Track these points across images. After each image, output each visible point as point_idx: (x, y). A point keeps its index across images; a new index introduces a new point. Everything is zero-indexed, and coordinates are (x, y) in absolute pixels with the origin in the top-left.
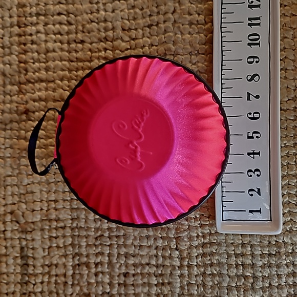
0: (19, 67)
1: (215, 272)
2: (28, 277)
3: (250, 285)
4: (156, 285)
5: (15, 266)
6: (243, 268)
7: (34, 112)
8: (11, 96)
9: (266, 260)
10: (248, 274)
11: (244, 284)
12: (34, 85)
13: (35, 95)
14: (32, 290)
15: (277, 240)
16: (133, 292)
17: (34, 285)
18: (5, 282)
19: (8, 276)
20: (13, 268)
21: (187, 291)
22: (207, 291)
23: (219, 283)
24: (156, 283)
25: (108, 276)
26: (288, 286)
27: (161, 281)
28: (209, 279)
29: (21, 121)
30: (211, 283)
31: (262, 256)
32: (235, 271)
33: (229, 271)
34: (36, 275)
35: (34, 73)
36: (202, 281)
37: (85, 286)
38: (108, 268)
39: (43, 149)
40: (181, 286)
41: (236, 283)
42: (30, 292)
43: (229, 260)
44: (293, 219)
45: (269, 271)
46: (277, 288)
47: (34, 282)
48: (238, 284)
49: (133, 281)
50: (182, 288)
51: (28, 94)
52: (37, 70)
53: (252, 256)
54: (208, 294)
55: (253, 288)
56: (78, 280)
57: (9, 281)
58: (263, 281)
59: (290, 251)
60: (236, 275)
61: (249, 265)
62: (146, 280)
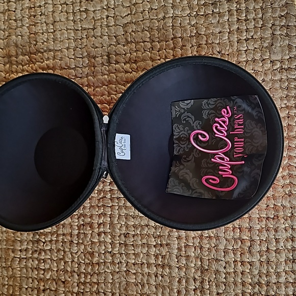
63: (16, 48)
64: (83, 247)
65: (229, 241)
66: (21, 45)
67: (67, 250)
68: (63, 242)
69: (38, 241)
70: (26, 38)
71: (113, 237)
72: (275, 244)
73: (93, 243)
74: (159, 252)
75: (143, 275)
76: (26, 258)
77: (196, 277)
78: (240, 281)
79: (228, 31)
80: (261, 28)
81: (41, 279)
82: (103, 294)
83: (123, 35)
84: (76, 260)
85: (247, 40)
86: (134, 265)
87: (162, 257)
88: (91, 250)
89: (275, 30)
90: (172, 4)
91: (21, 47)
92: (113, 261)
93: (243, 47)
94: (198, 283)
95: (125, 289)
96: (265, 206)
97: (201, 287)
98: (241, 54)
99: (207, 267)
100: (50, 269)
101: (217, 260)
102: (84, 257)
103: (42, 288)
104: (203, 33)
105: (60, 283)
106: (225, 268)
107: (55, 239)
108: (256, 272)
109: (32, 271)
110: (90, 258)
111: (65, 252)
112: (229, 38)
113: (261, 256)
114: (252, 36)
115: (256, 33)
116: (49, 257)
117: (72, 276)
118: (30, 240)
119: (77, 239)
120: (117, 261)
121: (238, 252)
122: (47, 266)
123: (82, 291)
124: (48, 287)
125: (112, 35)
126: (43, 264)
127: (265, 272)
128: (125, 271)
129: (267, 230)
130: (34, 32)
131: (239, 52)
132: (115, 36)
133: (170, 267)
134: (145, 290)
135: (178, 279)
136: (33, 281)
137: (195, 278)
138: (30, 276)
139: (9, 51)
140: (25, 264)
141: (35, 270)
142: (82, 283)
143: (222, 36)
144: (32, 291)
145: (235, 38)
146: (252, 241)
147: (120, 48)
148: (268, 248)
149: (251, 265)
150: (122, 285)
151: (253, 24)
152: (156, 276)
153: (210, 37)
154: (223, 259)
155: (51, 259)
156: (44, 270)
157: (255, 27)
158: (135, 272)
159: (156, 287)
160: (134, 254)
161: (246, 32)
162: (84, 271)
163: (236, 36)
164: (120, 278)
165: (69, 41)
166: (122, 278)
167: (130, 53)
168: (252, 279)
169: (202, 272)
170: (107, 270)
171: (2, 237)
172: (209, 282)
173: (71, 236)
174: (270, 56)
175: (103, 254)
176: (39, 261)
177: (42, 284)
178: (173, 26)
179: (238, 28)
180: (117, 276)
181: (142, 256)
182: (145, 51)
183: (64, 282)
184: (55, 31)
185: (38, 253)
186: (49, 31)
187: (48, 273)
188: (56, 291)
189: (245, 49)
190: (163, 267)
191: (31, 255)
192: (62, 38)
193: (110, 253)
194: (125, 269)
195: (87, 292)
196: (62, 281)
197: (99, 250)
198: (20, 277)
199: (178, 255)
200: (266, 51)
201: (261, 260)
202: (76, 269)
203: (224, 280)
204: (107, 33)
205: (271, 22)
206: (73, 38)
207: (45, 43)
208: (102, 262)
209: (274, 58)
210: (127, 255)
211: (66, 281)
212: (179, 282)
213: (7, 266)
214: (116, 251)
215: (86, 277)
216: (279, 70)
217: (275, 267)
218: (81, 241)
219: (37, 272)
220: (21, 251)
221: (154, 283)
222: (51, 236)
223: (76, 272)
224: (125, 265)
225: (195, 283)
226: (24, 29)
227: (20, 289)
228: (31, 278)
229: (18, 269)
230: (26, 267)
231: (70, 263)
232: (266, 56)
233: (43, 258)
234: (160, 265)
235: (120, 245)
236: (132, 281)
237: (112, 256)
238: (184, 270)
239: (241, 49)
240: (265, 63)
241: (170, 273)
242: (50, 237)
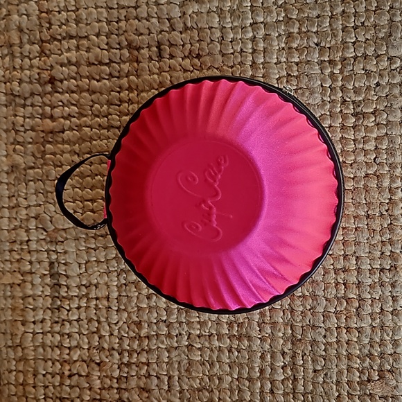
0: (39, 18)
1: (308, 294)
2: (61, 301)
3: (355, 310)
5: (43, 287)
6: (345, 287)
7: (61, 81)
8: (31, 60)
9: (376, 277)
10: (352, 296)
11: (345, 309)
12: (61, 43)
13: (62, 56)
14: (66, 318)
15: (393, 250)
16: (198, 320)
17: (68, 311)
18: (31, 307)
19: (34, 300)
20: (41, 289)
21: (269, 318)
22: (296, 318)
23: (312, 308)
28: (298, 302)
29: (46, 94)
30: (301, 309)
31: (372, 271)
32: (334, 292)
33: (326, 292)
34: (70, 299)
35: (60, 27)
36: (289, 305)
37: (134, 312)
39: (75, 132)
40: (261, 312)
41: (335, 308)
42: (63, 320)
43: (326, 276)
45: (380, 292)
46: (392, 314)
47: (68, 308)
48: (338, 309)
51: (52, 55)
52: (64, 22)
53: (358, 272)
54: (297, 322)
55: (358, 315)
56: (125, 305)
57: (36, 306)
58: (371, 305)
60: (336, 297)
61: (353, 283)
63: (19, 33)
64: (126, 315)
65: (330, 301)
66: (28, 29)
67: (103, 319)
68: (97, 308)
69: (59, 309)
70: (34, 18)
72: (391, 304)
73: (139, 309)
74: (233, 319)
75: (212, 350)
76: (42, 333)
77: (286, 350)
78: (345, 354)
79: (330, 14)
80: (374, 11)
81: (65, 361)
82: (156, 378)
83: (180, 17)
84: (116, 333)
85: (355, 28)
86: (199, 337)
87: (238, 326)
88: (137, 319)
89: (394, 15)
91: (28, 32)
92: (169, 333)
93: (351, 38)
94: (288, 359)
95: (187, 370)
96: (379, 253)
97: (291, 363)
98: (348, 48)
99: (300, 337)
100: (78, 347)
101: (314, 327)
102: (127, 329)
103: (67, 373)
104: (295, 17)
105: (93, 365)
106: (325, 337)
107: (85, 305)
108: (366, 341)
109: (53, 350)
110: (136, 330)
111: (99, 322)
112: (330, 25)
113: (373, 320)
114: (363, 23)
115: (368, 18)
116: (77, 331)
117: (111, 355)
118: (48, 308)
119: (117, 305)
120: (174, 333)
121: (343, 315)
122: (74, 343)
123: (125, 375)
124: (75, 372)
125: (164, 17)
126: (68, 340)
127: (378, 340)
128: (187, 346)
129: (382, 285)
130: (46, 10)
131: (345, 45)
132: (167, 19)
133: (249, 338)
134: (215, 370)
135: (260, 354)
136: (53, 364)
137: (284, 352)
138: (49, 357)
139: (9, 37)
140: (41, 341)
141: (56, 349)
142: (125, 364)
143: (322, 22)
144: (52, 377)
145: (339, 25)
146: (361, 299)
147: (176, 35)
148: (382, 309)
149: (359, 332)
150: (182, 365)
151: (364, 5)
152: (230, 351)
153: (304, 23)
154: (322, 325)
155: (80, 333)
156: (69, 348)
157: (367, 10)
158: (200, 346)
159: (229, 366)
160: (199, 322)
161: (355, 16)
162: (128, 348)
163: (341, 23)
164: (179, 355)
165: (100, 24)
166: (183, 355)
167: (191, 43)
168: (360, 350)
169: (293, 344)
170: (161, 346)
171: (5, 305)
172: (303, 356)
173: (108, 301)
174: (387, 51)
175: (155, 323)
176: (62, 335)
177: (68, 367)
178: (252, 6)
179: (343, 11)
180: (174, 353)
181: (210, 325)
182: (212, 40)
183: (98, 364)
184: (78, 10)
185: (60, 325)
186: (69, 9)
187: (75, 353)
188: (87, 376)
189: (352, 41)
190: (240, 338)
191: (50, 329)
192: (89, 19)
193: (165, 322)
194: (187, 343)
195: (133, 376)
196: (96, 363)
197: (149, 318)
198: (34, 359)
199: (260, 322)
200: (382, 44)
201: (374, 324)
202: (116, 346)
203: (324, 353)
204: (156, 13)
205: (389, 4)
206: (105, 20)
207: (64, 27)
208: (153, 335)
209: (392, 53)
210: (189, 323)
211: (102, 362)
212: (262, 357)
213: (15, 345)
214: (173, 319)
215: (130, 356)
216: (398, 70)
217: (391, 334)
218: (123, 307)
219: (59, 352)
220: (34, 323)
221: (228, 361)
222: (79, 301)
223: (117, 350)
224: (186, 337)
225: (284, 358)
226: (31, 6)
227: (35, 375)
228: (51, 359)
229: (32, 348)
230: (43, 345)
231: (107, 338)
232: (381, 51)
233: (67, 332)
234: (235, 335)
235: (178, 311)
236: (197, 359)
237: (168, 326)
238: (269, 341)
239: (348, 40)
240: (381, 61)
241: (250, 346)
242: (77, 302)
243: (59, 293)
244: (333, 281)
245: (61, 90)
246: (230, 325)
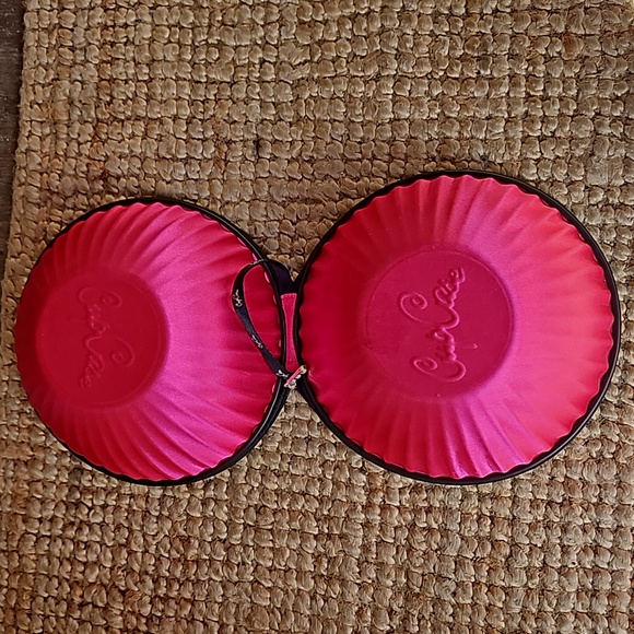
0: (98, 88)
1: (435, 526)
2: (81, 493)
3: (503, 560)
4: (315, 537)
5: (59, 470)
6: (492, 523)
7: (118, 178)
8: (79, 144)
9: (540, 513)
10: (501, 537)
11: (490, 556)
12: (123, 125)
13: (123, 143)
14: (85, 519)
15: (568, 475)
16: (271, 545)
17: (90, 509)
18: (40, 497)
19: (44, 487)
20: (56, 472)
21: (374, 556)
22: (414, 560)
23: (440, 549)
24: (316, 533)
25: (225, 508)
26: (581, 572)
27: (326, 531)
28: (420, 537)
29: (94, 194)
30: (424, 547)
31: (534, 504)
32: (475, 527)
33: (463, 526)
34: (95, 492)
35: (125, 102)
36: (407, 539)
37: (181, 522)
38: (226, 493)
40: (363, 545)
41: (475, 553)
42: (81, 522)
43: (465, 503)
44: (607, 433)
45: (544, 537)
46: (559, 573)
47: (90, 505)
48: (478, 554)
49: (273, 523)
50: (365, 548)
51: (109, 141)
52: (130, 95)
53: (513, 502)
54: (415, 567)
55: (508, 567)
56: (169, 509)
57: (46, 495)
58: (529, 555)
59: (595, 500)
60: (476, 536)
61: (504, 518)
62: (296, 525)
63: (68, 106)
64: (169, 525)
65: (467, 542)
66: (80, 101)
67: (135, 527)
68: (130, 510)
69: (78, 504)
70: (91, 87)
71: (232, 511)
72: (559, 556)
73: (190, 518)
74: (323, 550)
75: (287, 593)
76: (50, 537)
77: (395, 607)
78: (482, 624)
79: (506, 116)
80: (572, 117)
81: (77, 583)
82: (202, 625)
83: (291, 102)
84: (152, 549)
85: (541, 139)
86: (270, 571)
87: (329, 562)
88: (184, 533)
89: (600, 124)
90: (397, 50)
91: (80, 105)
92: (228, 560)
93: (533, 153)
94: (397, 621)
95: (248, 619)
96: (547, 477)
97: (401, 629)
98: (528, 167)
99: (417, 590)
100: (97, 563)
101: (440, 578)
102: (169, 546)
103: (77, 600)
104: (453, 115)
105: (115, 592)
106: (454, 594)
107: (114, 503)
108: (517, 609)
109: (61, 564)
110: (182, 548)
111: (131, 531)
112: (505, 131)
113: (530, 578)
114: (553, 133)
115: (561, 125)
116: (98, 539)
117: (142, 581)
118: (62, 501)
119: (158, 508)
120: (236, 560)
121: (484, 565)
122: (93, 557)
123: (159, 614)
124: (89, 600)
125: (269, 100)
126: (84, 552)
127: (534, 610)
128: (252, 583)
129: (547, 527)
130: (108, 78)
131: (524, 162)
132: (274, 103)
133: (343, 582)
134: (288, 624)
135: (357, 608)
136: (60, 584)
137: (392, 610)
138: (56, 573)
139: (54, 110)
140: (46, 548)
141: (66, 563)
142: (161, 598)
143: (493, 126)
144: (56, 604)
145: (518, 132)
146: (514, 545)
147: (283, 127)
148: (544, 563)
149: (507, 594)
150: (241, 609)
151: (557, 107)
152: (313, 598)
153: (467, 125)
154: (452, 576)
155: (102, 544)
156: (85, 564)
157: (561, 115)
158: (270, 585)
159: (310, 620)
160: (272, 549)
161: (542, 122)
162: (168, 574)
163: (521, 129)
164: (239, 594)
165: (180, 102)
166: (244, 596)
167: (302, 141)
168: (506, 621)
169: (406, 599)
170: (213, 577)
171: (4, 489)
172: (419, 621)
173: (147, 501)
174: (585, 176)
175: (210, 543)
176: (77, 544)
177: (79, 592)
178: (394, 94)
179: (527, 112)
180: (233, 590)
181: (288, 555)
182: (332, 138)
183: (123, 593)
184: (151, 80)
185: (75, 528)
186: (140, 78)
187: (92, 571)
188: (105, 608)
189: (535, 157)
190: (329, 580)
191: (61, 532)
192: (165, 95)
193: (224, 542)
194: (252, 578)
195: (170, 617)
196: (120, 591)
197: (201, 534)
198: (34, 574)
199: (361, 560)
200: (578, 166)
201: (530, 584)
202: (151, 569)
203: (451, 619)
204: (258, 94)
205: (595, 108)
206: (187, 98)
207: (130, 102)
208: (205, 560)
209: (593, 180)
210: (257, 548)
211: (128, 590)
212: (359, 614)
213: (10, 549)
214: (236, 539)
215: (169, 586)
216: (600, 206)
217: (555, 602)
218: (166, 513)
219: (70, 568)
220: (40, 520)
221: (308, 613)
222: (106, 496)
223: (151, 575)
224: (252, 569)
225: (391, 619)
226: (89, 69)
227: (33, 598)
228: (57, 577)
229: (33, 557)
230: (49, 555)
231: (139, 555)
232: (577, 176)
233: (85, 539)
234: (323, 575)
235: (245, 528)
236: (264, 604)
237: (227, 550)
238: (372, 590)
239: (529, 155)
240: (575, 190)
241: (342, 594)
242: (103, 497)
243: (80, 482)
244: (476, 511)
245: (116, 191)
246: (317, 558)
